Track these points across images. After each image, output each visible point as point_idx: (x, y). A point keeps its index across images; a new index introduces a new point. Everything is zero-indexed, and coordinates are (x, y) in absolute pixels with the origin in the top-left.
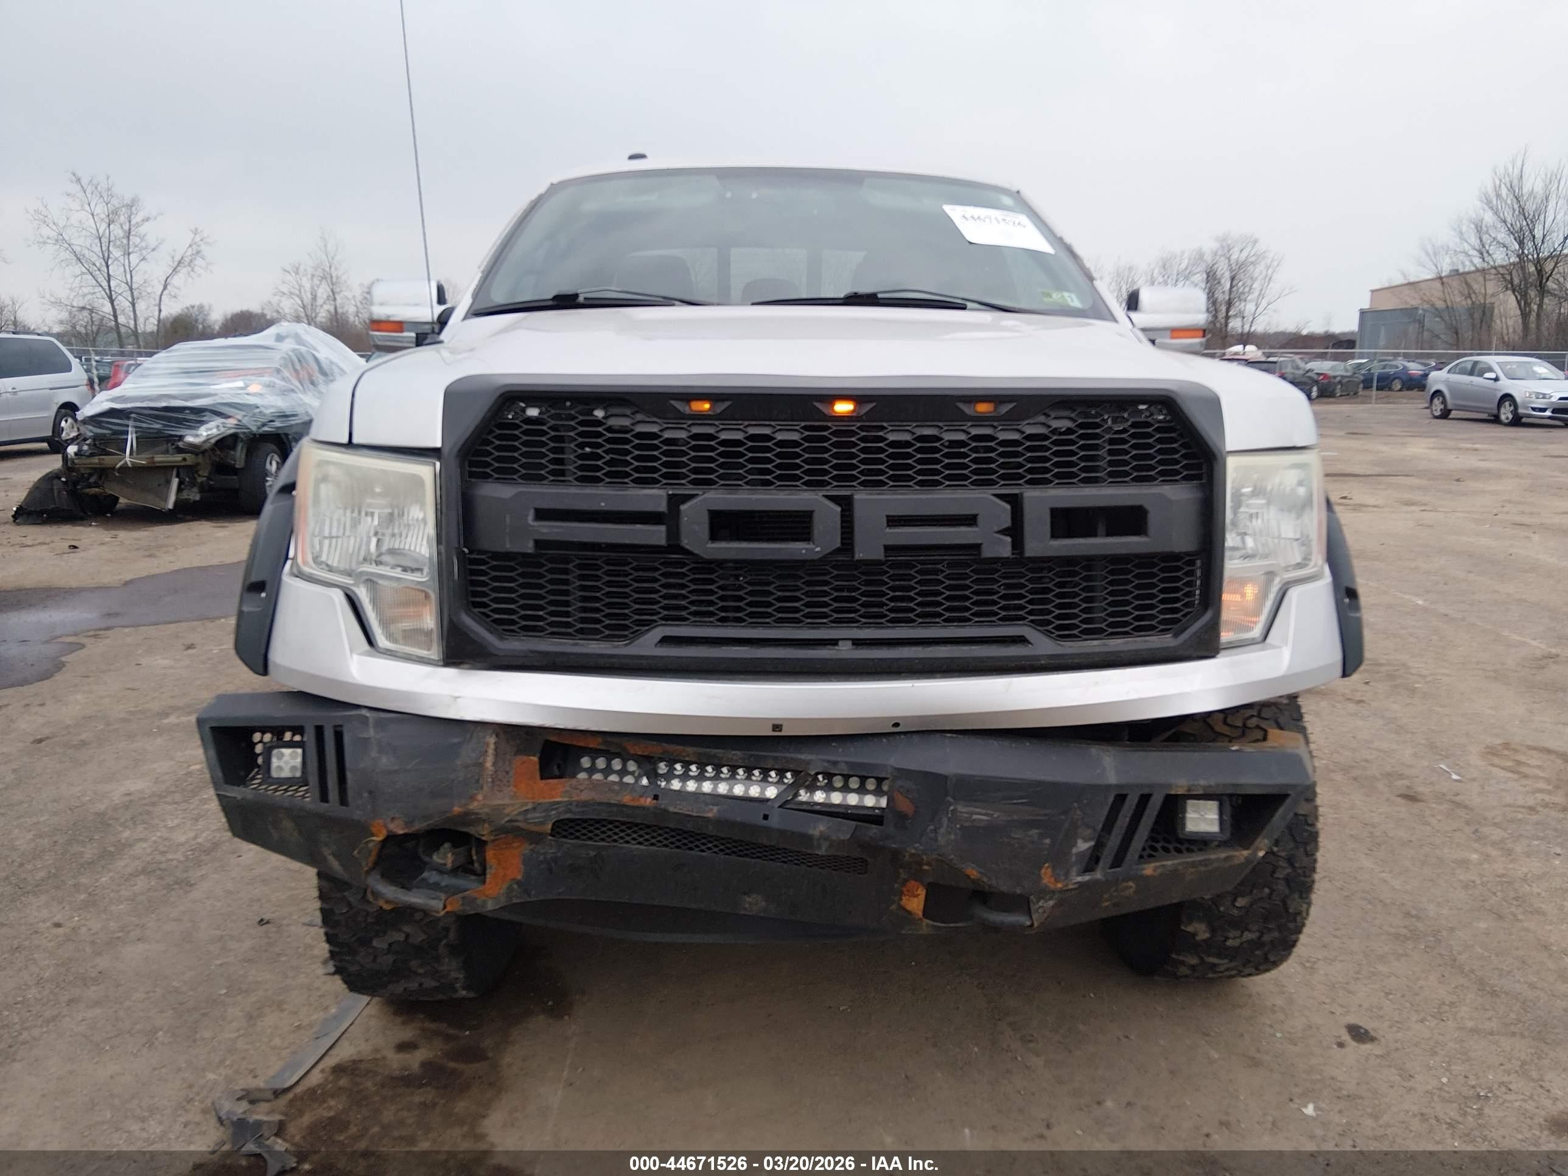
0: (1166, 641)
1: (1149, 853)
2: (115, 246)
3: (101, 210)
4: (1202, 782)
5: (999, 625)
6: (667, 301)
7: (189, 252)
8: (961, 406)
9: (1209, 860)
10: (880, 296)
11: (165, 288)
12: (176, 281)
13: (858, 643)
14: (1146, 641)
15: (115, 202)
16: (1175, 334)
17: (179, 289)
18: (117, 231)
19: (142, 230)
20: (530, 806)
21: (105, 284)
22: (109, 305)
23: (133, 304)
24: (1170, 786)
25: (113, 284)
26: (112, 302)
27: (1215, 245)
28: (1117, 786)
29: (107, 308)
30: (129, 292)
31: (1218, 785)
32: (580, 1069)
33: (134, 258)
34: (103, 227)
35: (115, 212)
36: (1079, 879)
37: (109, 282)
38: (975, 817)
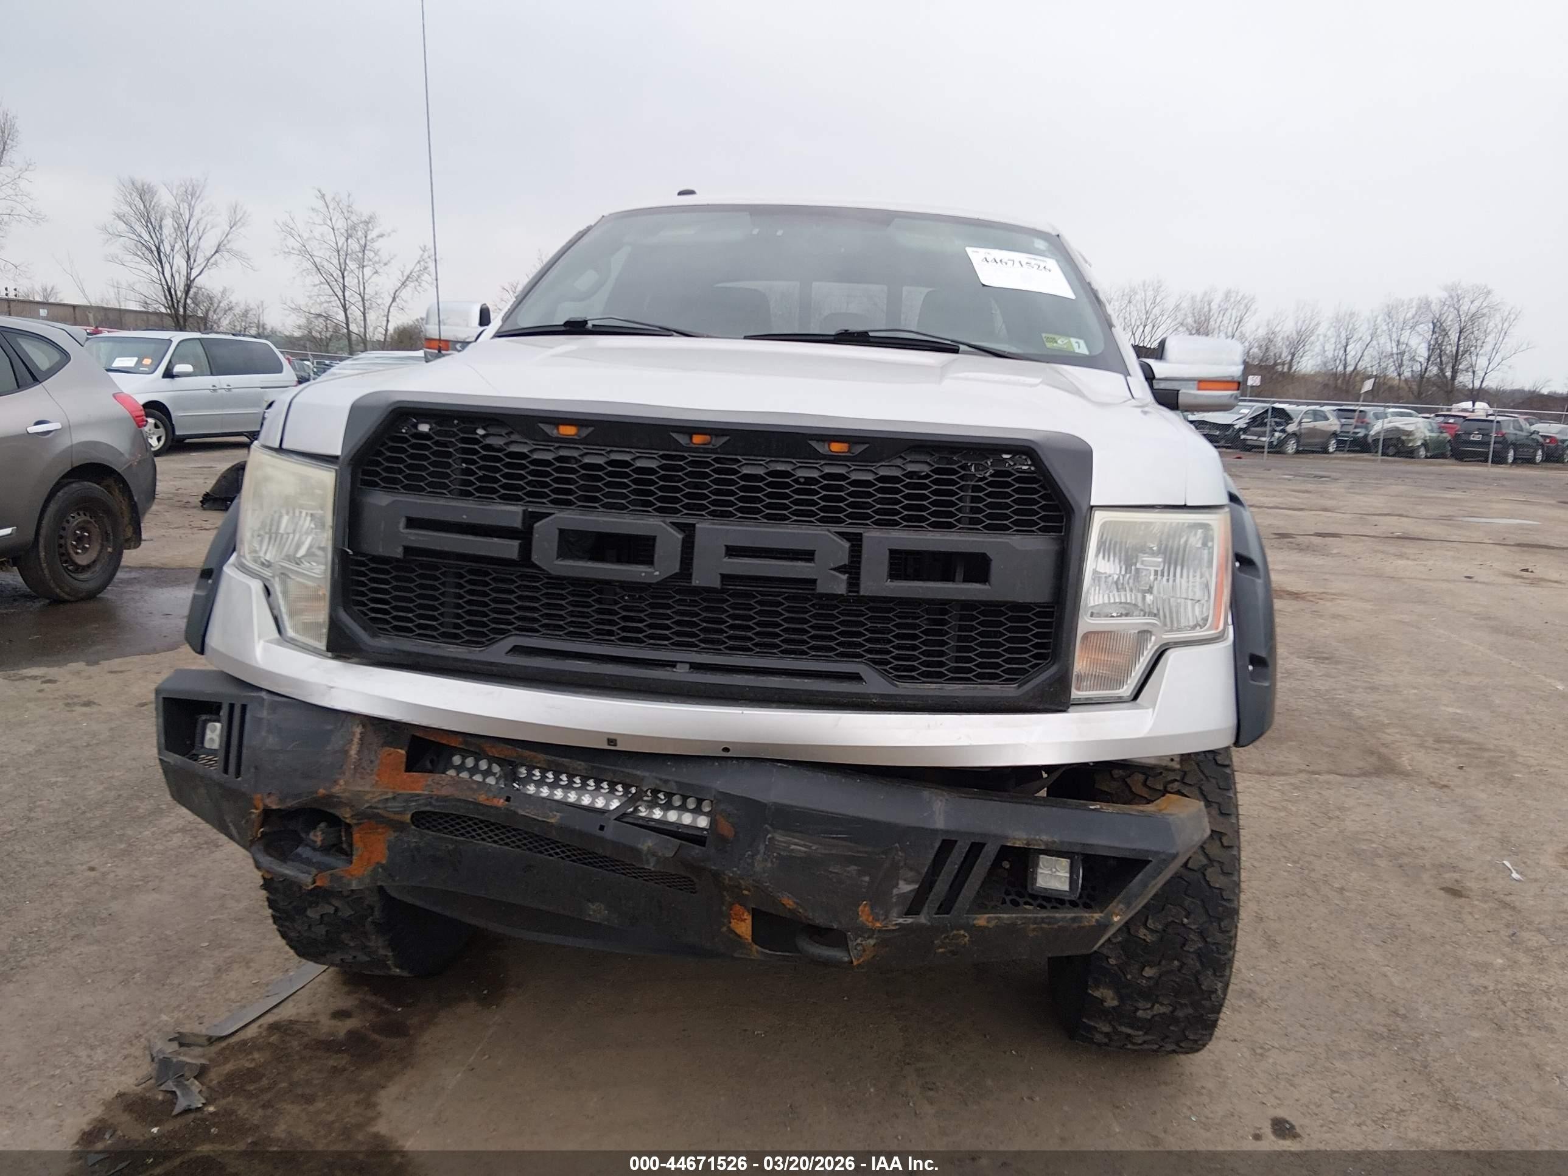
0: (1010, 690)
1: (980, 905)
2: (352, 260)
3: (341, 224)
4: (1045, 838)
5: (836, 661)
6: (665, 332)
7: (417, 268)
8: (814, 444)
9: (1054, 918)
10: (871, 334)
11: (394, 299)
12: (404, 294)
13: (695, 667)
14: (987, 689)
15: (354, 218)
16: (1203, 385)
17: (406, 302)
18: (354, 246)
19: (376, 245)
20: (390, 795)
21: (340, 294)
22: (343, 313)
23: (364, 314)
24: (1006, 838)
25: (347, 294)
26: (345, 310)
27: (1444, 295)
28: (947, 832)
29: (341, 316)
30: (361, 303)
31: (1062, 843)
32: (487, 1056)
33: (368, 271)
34: (341, 241)
35: (354, 227)
36: (901, 920)
37: (344, 292)
38: (793, 847)
